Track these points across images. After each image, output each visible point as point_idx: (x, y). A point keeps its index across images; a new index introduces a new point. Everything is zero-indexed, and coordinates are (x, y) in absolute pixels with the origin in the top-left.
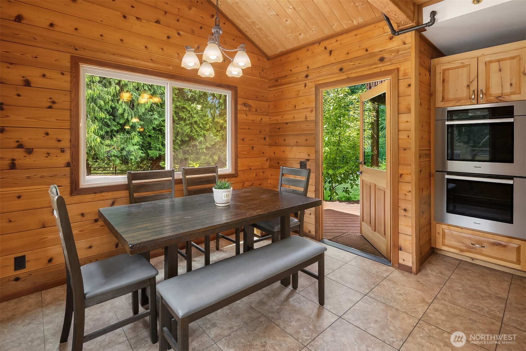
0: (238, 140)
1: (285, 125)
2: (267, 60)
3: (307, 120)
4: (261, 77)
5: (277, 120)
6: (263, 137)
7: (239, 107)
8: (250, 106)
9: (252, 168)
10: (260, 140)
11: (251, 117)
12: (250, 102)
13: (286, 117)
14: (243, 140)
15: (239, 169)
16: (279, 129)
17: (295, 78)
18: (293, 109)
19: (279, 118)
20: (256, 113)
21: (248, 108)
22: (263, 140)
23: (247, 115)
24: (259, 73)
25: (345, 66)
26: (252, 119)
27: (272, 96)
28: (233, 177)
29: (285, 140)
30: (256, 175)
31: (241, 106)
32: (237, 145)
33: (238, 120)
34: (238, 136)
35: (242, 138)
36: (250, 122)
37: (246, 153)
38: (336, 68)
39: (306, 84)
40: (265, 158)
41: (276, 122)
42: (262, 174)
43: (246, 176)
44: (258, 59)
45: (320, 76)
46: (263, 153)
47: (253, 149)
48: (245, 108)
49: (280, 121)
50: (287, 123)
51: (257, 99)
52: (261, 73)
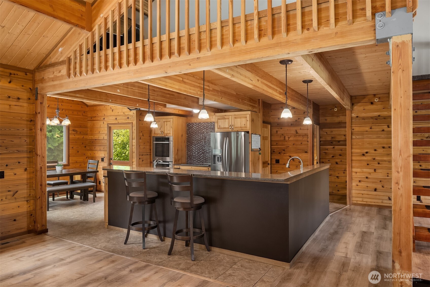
0: (70, 148)
1: (95, 140)
2: (87, 107)
3: (104, 139)
4: (83, 116)
5: (92, 138)
6: (84, 146)
7: (70, 132)
8: (76, 131)
9: (78, 162)
10: (82, 147)
11: (77, 136)
12: (77, 129)
13: (95, 137)
14: (73, 148)
15: (70, 162)
16: (92, 142)
17: (99, 119)
18: (99, 133)
19: (92, 137)
20: (80, 134)
21: (75, 132)
22: (84, 147)
23: (75, 136)
24: (82, 114)
25: (118, 118)
26: (78, 137)
27: (89, 125)
28: (67, 166)
29: (95, 148)
30: (80, 165)
31: (71, 131)
32: (69, 150)
33: (70, 138)
34: (70, 146)
35: (72, 147)
36: (77, 139)
37: (74, 154)
38: (114, 118)
39: (103, 122)
40: (86, 157)
41: (91, 139)
42: (84, 165)
43: (74, 166)
44: (82, 107)
45: (109, 120)
46: (84, 154)
47: (78, 152)
48: (73, 132)
49: (93, 139)
50: (96, 140)
51: (80, 127)
52: (83, 114)
